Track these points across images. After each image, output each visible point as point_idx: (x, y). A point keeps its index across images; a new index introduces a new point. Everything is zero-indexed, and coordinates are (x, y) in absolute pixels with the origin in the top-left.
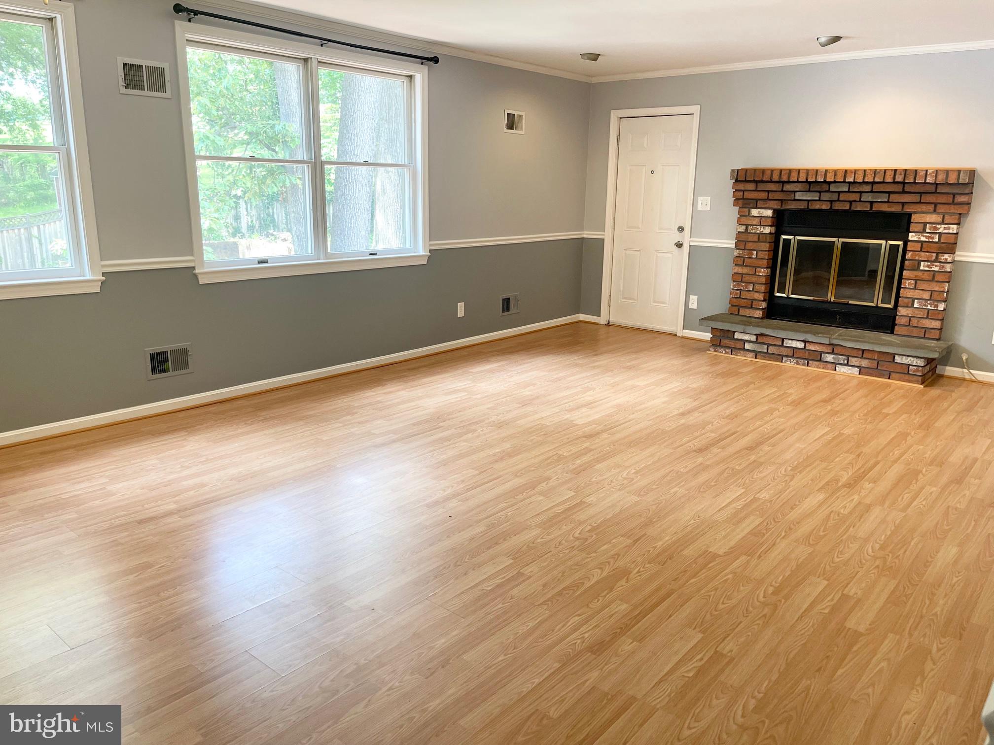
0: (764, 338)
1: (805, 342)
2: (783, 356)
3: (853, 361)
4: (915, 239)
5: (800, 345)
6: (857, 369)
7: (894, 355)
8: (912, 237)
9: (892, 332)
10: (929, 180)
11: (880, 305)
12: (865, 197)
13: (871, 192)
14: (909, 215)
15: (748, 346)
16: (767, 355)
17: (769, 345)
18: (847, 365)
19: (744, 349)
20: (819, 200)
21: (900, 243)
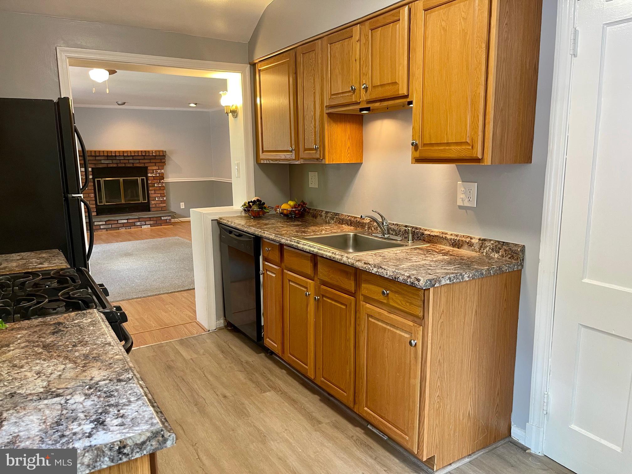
0: (109, 222)
1: (127, 219)
2: (119, 227)
3: (147, 223)
4: (151, 175)
5: (125, 221)
6: (149, 225)
7: (161, 217)
8: (149, 175)
9: (149, 211)
10: (154, 154)
11: (143, 202)
12: (130, 161)
13: (133, 159)
14: (147, 167)
15: (102, 227)
16: (112, 229)
17: (112, 224)
18: (146, 225)
19: (101, 229)
20: (112, 163)
21: (145, 178)
